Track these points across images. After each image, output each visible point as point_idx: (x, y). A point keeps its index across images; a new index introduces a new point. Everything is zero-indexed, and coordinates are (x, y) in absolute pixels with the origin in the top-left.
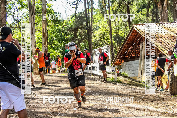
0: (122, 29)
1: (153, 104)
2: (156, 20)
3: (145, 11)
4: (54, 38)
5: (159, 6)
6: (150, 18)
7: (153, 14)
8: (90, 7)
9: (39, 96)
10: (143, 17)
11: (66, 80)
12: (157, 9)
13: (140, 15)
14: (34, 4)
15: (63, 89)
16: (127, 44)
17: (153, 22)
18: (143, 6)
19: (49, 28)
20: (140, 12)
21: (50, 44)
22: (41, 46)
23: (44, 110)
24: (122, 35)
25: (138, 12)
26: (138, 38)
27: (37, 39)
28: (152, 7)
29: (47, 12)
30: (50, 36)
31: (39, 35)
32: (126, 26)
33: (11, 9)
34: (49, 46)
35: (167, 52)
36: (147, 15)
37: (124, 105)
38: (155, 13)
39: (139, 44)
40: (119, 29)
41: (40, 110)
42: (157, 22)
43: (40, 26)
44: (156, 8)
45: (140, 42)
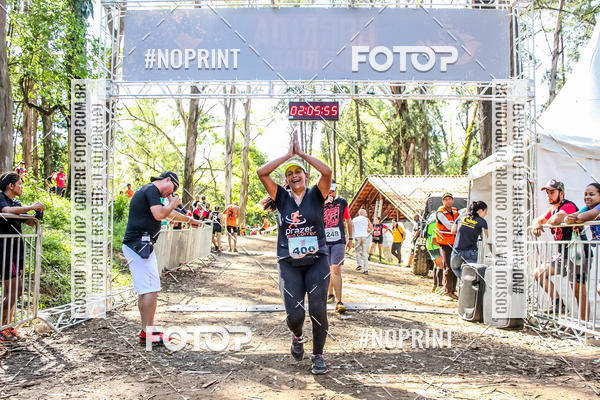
0: (351, 180)
1: (391, 286)
2: (398, 171)
3: (383, 157)
4: (257, 186)
5: (403, 152)
6: (390, 167)
7: (394, 162)
8: (308, 148)
9: (234, 266)
10: (380, 166)
11: (271, 245)
12: (400, 157)
13: (376, 163)
14: (233, 140)
15: (268, 258)
16: (358, 201)
17: (393, 173)
18: (381, 152)
19: (250, 172)
20: (376, 159)
21: (250, 194)
22: (239, 196)
23: (244, 286)
24: (351, 188)
25: (373, 158)
26: (373, 194)
27: (233, 187)
28: (393, 153)
29: (248, 150)
30: (251, 184)
31: (236, 181)
32: (356, 176)
33: (201, 143)
34: (249, 197)
35: (413, 216)
36: (386, 163)
37: (351, 285)
38: (397, 161)
39: (374, 203)
40: (346, 179)
41: (238, 286)
42: (400, 174)
43: (238, 169)
44: (399, 154)
45: (375, 200)
